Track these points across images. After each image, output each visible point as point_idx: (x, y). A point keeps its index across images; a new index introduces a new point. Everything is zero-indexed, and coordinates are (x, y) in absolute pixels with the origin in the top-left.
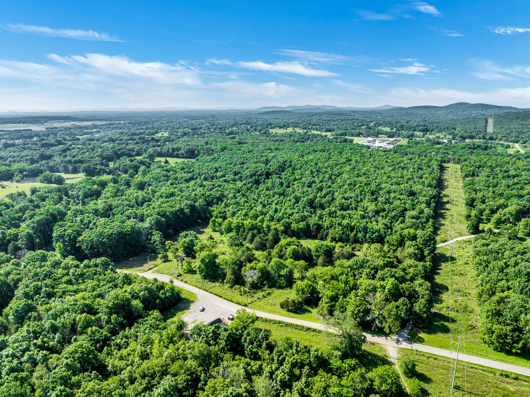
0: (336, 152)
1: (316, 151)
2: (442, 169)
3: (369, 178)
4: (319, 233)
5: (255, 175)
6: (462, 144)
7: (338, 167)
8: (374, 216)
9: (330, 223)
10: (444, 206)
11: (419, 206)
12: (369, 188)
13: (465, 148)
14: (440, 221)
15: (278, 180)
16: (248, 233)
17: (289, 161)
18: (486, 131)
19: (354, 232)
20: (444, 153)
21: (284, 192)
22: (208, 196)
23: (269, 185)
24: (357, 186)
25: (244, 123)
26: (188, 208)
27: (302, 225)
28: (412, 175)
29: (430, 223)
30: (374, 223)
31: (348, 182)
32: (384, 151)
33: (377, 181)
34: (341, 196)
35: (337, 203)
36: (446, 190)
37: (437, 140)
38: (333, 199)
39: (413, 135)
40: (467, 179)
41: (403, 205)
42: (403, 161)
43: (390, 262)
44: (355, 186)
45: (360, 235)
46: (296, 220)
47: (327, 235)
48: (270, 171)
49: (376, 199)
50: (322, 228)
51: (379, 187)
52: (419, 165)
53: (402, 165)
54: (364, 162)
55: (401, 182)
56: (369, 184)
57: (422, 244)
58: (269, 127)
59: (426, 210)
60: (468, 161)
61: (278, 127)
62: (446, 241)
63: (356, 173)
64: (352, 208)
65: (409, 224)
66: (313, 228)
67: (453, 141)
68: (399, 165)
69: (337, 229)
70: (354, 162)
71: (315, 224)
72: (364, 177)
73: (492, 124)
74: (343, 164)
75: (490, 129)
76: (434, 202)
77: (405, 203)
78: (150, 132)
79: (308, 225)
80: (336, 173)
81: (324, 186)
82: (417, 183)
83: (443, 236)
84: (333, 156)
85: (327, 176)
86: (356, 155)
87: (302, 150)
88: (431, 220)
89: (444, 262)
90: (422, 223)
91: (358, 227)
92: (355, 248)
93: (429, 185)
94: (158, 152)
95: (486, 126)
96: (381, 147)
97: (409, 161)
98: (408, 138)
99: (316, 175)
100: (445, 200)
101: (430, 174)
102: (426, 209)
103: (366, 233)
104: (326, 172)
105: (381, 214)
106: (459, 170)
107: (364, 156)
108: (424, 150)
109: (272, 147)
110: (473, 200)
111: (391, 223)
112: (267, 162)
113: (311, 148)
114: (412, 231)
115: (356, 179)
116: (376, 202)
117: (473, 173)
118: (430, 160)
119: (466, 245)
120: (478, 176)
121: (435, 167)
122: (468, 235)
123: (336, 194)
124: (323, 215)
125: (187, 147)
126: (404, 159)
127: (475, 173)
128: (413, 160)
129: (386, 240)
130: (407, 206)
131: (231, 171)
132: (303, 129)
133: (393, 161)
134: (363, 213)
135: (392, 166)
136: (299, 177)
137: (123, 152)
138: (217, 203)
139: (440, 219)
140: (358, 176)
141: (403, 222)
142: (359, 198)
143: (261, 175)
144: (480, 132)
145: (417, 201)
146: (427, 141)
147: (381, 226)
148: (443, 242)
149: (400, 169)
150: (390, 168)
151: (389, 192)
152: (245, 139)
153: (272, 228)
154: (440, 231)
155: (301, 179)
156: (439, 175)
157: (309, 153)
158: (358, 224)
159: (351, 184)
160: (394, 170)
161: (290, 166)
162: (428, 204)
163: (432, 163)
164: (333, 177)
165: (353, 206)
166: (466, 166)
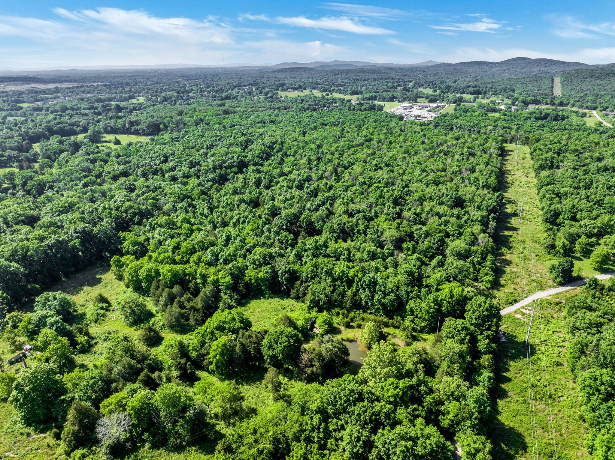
0: (354, 126)
1: (326, 125)
2: (503, 153)
3: (392, 171)
4: (293, 286)
5: (221, 167)
6: (525, 113)
7: (351, 151)
8: (392, 254)
9: (312, 271)
10: (509, 223)
11: (469, 229)
12: (391, 192)
13: (529, 118)
14: (503, 254)
15: (253, 175)
16: (163, 290)
17: (279, 142)
18: (553, 94)
19: (354, 289)
20: (505, 127)
21: (258, 198)
22: (126, 211)
23: (239, 184)
24: (373, 187)
25: (250, 84)
26: (78, 237)
27: (264, 272)
28: (459, 167)
29: (488, 264)
30: (391, 270)
31: (360, 179)
32: (421, 125)
33: (405, 177)
34: (342, 208)
35: (335, 220)
36: (510, 190)
37: (492, 106)
38: (331, 213)
39: (461, 100)
40: (544, 173)
41: (442, 227)
42: (446, 142)
43: (411, 387)
44: (370, 186)
45: (363, 295)
46: (254, 263)
47: (305, 294)
48: (246, 160)
49: (399, 215)
50: (298, 278)
51: (406, 190)
52: (469, 148)
53: (445, 147)
54: (390, 143)
55: (442, 179)
56: (393, 184)
57: (476, 325)
58: (280, 88)
59: (482, 237)
60: (541, 142)
61: (292, 88)
62: (516, 301)
63: (374, 162)
64: (358, 232)
65: (452, 271)
66: (283, 279)
67: (513, 108)
68: (441, 148)
69: (323, 284)
70: (375, 143)
71: (286, 272)
72: (385, 170)
73: (560, 85)
74: (359, 145)
75: (558, 91)
76: (494, 218)
77: (446, 223)
78: (121, 97)
79: (275, 274)
80: (345, 162)
81: (322, 186)
82: (467, 182)
83: (509, 289)
84: (348, 132)
85: (330, 169)
86: (381, 131)
87: (306, 122)
88: (489, 257)
89: (514, 358)
90: (474, 265)
91: (360, 280)
92: (352, 320)
93: (486, 186)
94: (111, 128)
95: (552, 87)
96: (419, 116)
97: (455, 142)
98: (454, 103)
99: (315, 166)
100: (509, 209)
101: (487, 164)
102: (482, 235)
103: (373, 292)
104: (330, 161)
105: (404, 245)
106: (528, 155)
107: (391, 133)
108: (476, 122)
109: (267, 119)
110: (557, 214)
111: (419, 268)
112: (246, 145)
113: (320, 121)
114: (456, 288)
115: (372, 174)
116: (399, 221)
117: (552, 163)
118: (486, 139)
119: (552, 312)
120: (558, 167)
121: (494, 152)
122: (554, 287)
123: (338, 203)
124: (306, 251)
125: (150, 119)
126: (449, 137)
127: (555, 161)
128: (461, 140)
129: (408, 308)
130: (450, 229)
131: (186, 160)
132: (324, 91)
133: (432, 142)
134: (373, 248)
135: (430, 149)
136: (289, 169)
138: (139, 223)
139: (504, 250)
140: (378, 168)
141: (441, 264)
142: (373, 211)
143: (230, 167)
144: (546, 95)
145: (466, 217)
146: (479, 107)
147: (402, 278)
148: (511, 304)
149: (442, 154)
150: (428, 154)
151: (422, 200)
152: (238, 107)
153: (209, 280)
154: (505, 277)
155: (291, 172)
156: (499, 165)
157: (315, 128)
158: (360, 275)
159: (365, 183)
160: (432, 156)
161: (280, 150)
162: (484, 223)
163: (488, 144)
164: (339, 170)
165: (361, 227)
166: (540, 149)
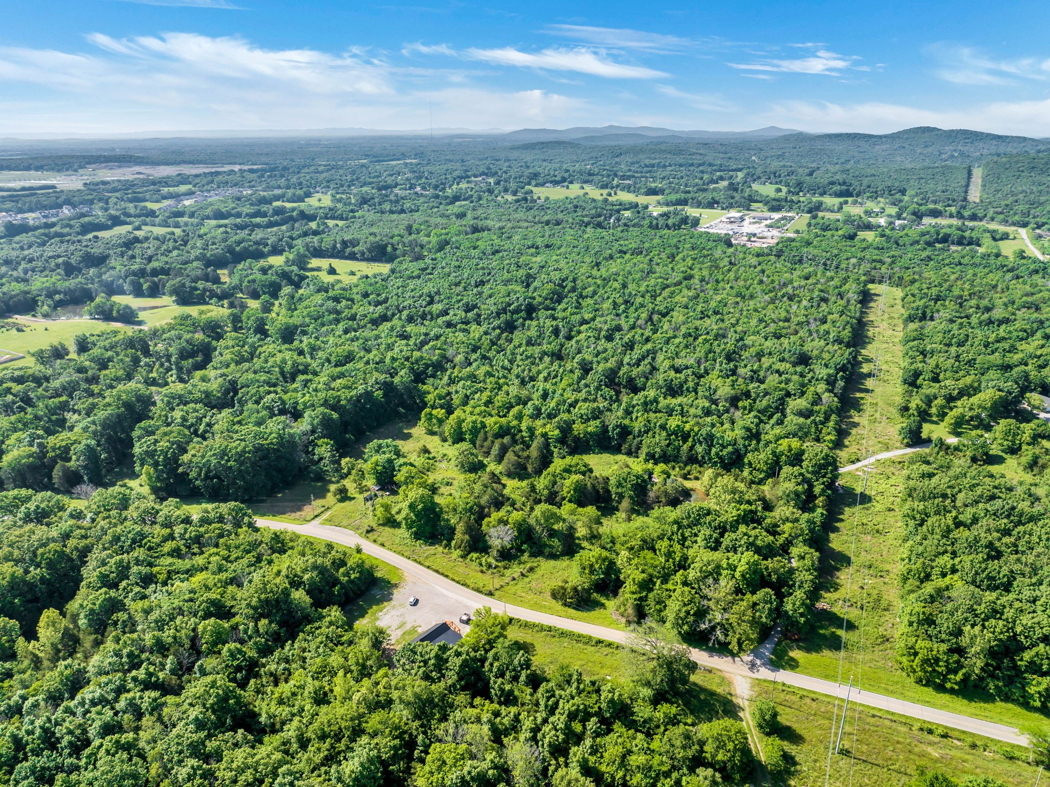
0: (663, 256)
1: (625, 253)
2: (866, 298)
3: (723, 321)
4: (624, 441)
5: (504, 311)
6: (914, 232)
7: (666, 293)
8: (727, 411)
9: (645, 425)
10: (862, 384)
11: (812, 389)
12: (723, 346)
13: (917, 242)
14: (851, 417)
15: (549, 323)
16: (493, 442)
17: (571, 278)
18: (965, 199)
19: (689, 443)
20: (874, 261)
21: (560, 350)
22: (417, 361)
23: (533, 333)
24: (700, 339)
25: (483, 174)
26: (380, 389)
27: (593, 426)
28: (806, 316)
29: (831, 424)
30: (727, 426)
31: (683, 330)
32: (758, 255)
33: (739, 329)
34: (667, 363)
35: (660, 377)
36: (869, 346)
37: (866, 219)
38: (654, 369)
39: (818, 207)
40: (912, 326)
41: (783, 385)
42: (791, 282)
43: (751, 511)
44: (696, 338)
45: (700, 449)
46: (581, 417)
47: (638, 448)
48: (535, 302)
49: (734, 372)
50: (630, 433)
51: (740, 343)
52: (822, 291)
53: (789, 289)
54: (717, 281)
55: (784, 331)
56: (724, 336)
57: (813, 473)
58: (534, 183)
59: (826, 397)
60: (917, 285)
61: (551, 182)
62: (858, 460)
63: (699, 309)
64: (688, 389)
65: (791, 428)
66: (613, 433)
67: (898, 222)
68: (784, 290)
69: (657, 438)
70: (697, 281)
71: (617, 426)
72: (714, 318)
73: (980, 181)
74: (676, 285)
75: (975, 195)
76: (842, 378)
77: (788, 381)
78: (294, 194)
79: (605, 429)
80: (662, 308)
81: (637, 337)
82: (815, 335)
83: (853, 449)
84: (658, 264)
85: (644, 316)
86: (703, 263)
87: (597, 249)
88: (833, 417)
89: (849, 505)
90: (816, 424)
91: (697, 434)
92: (689, 473)
93: (838, 341)
94: (315, 249)
95: (968, 185)
96: (755, 235)
97: (803, 283)
98: (809, 212)
99: (624, 312)
100: (865, 368)
101: (842, 313)
102: (827, 394)
103: (711, 446)
104: (642, 306)
105: (740, 404)
106: (899, 302)
107: (717, 267)
108: (836, 252)
109: (539, 241)
110: (917, 374)
111: (757, 425)
112: (527, 282)
113: (616, 246)
114: (795, 443)
115: (698, 323)
116: (734, 378)
117: (924, 313)
118: (845, 279)
119: (894, 470)
120: (932, 319)
121: (853, 296)
122: (900, 448)
123: (660, 357)
124: (634, 407)
125: (371, 238)
126: (796, 273)
127: (928, 311)
128: (810, 281)
129: (746, 460)
130: (791, 387)
131: (459, 301)
132: (602, 187)
133: (773, 282)
134: (707, 404)
135: (771, 291)
136: (591, 316)
137: (244, 248)
138: (434, 376)
139: (853, 412)
140: (704, 315)
141: (780, 422)
142: (702, 367)
143: (517, 311)
144: (954, 200)
145: (810, 376)
146: (846, 222)
147: (739, 432)
148: (853, 462)
149: (785, 299)
150: (767, 297)
151: (759, 356)
152: (486, 218)
153: (537, 433)
154: (850, 438)
155: (593, 319)
156: (858, 314)
157: (611, 257)
158: (696, 429)
159: (690, 335)
160: (773, 301)
161: (574, 289)
162: (831, 382)
163: (847, 287)
164: (656, 317)
165: (691, 384)
166: (913, 295)
